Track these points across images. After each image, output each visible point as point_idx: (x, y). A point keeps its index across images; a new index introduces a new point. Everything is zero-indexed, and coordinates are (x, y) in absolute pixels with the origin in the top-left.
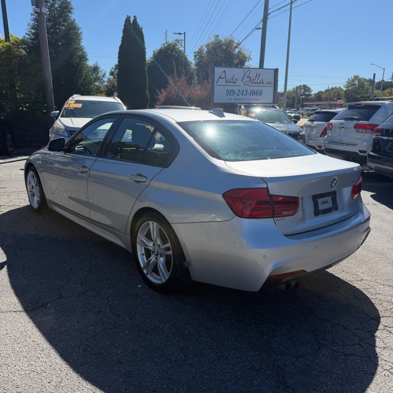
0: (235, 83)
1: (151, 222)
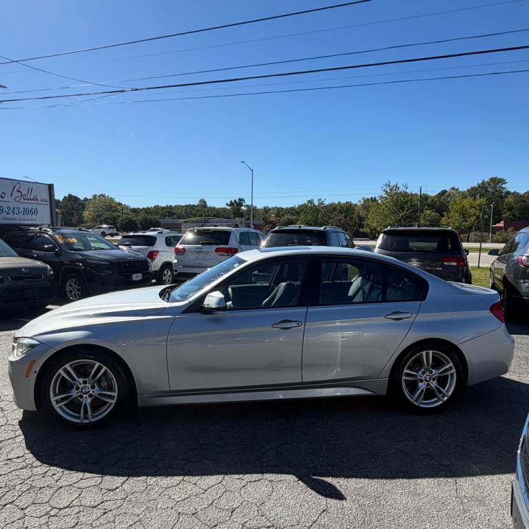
0: (3, 198)
1: (424, 353)
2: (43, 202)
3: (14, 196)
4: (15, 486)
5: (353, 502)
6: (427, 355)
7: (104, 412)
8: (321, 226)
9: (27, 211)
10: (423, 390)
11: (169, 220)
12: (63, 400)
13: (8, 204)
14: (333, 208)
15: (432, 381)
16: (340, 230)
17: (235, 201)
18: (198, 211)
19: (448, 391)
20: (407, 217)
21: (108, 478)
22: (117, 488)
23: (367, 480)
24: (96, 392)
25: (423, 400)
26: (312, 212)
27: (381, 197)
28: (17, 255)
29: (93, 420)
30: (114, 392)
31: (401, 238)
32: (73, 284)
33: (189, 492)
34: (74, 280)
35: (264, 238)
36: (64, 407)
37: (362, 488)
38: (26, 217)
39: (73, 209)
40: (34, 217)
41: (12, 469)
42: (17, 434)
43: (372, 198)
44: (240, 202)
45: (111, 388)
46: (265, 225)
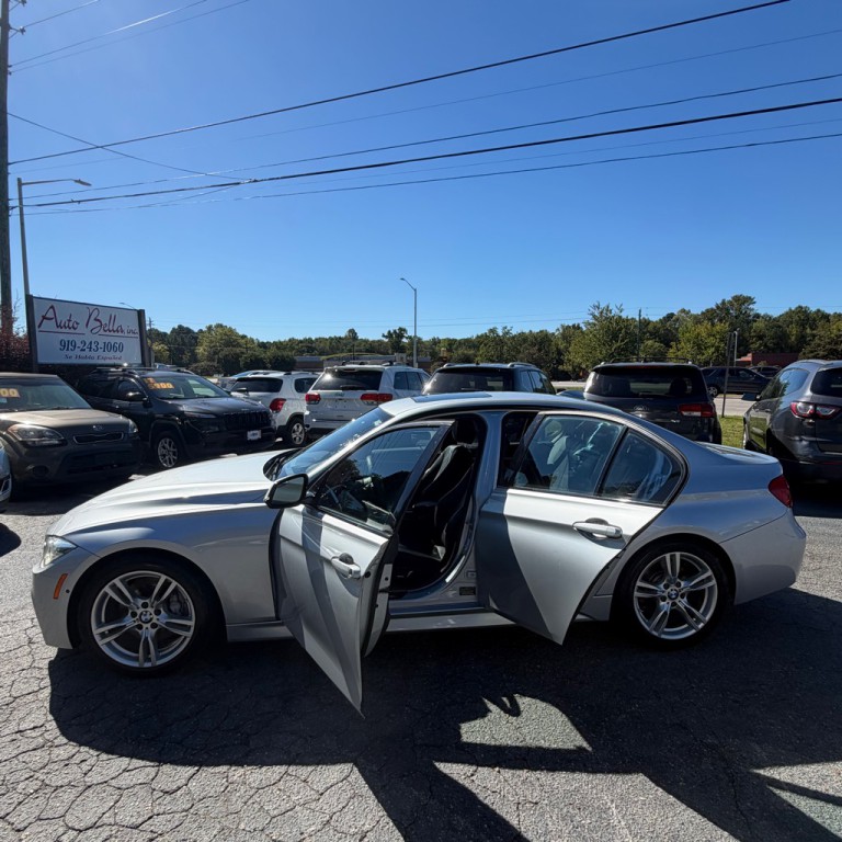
0: (74, 329)
1: (668, 556)
2: (131, 335)
3: (90, 327)
4: (18, 783)
5: (563, 819)
6: (673, 559)
7: (177, 649)
8: (507, 363)
9: (108, 347)
10: (666, 613)
11: (307, 357)
12: (111, 632)
13: (82, 338)
14: (523, 339)
15: (679, 598)
16: (533, 367)
17: (395, 331)
18: (346, 345)
19: (705, 614)
20: (623, 349)
21: (167, 768)
22: (179, 788)
23: (584, 775)
24: (162, 619)
25: (667, 627)
26: (495, 343)
27: (588, 324)
28: (88, 406)
29: (159, 663)
30: (190, 619)
31: (618, 379)
32: (167, 446)
33: (294, 798)
34: (168, 440)
35: (428, 379)
36: (114, 643)
37: (577, 790)
38: (107, 354)
39: (184, 344)
40: (118, 354)
41: (21, 750)
42: (42, 685)
43: (574, 326)
44: (401, 333)
45: (184, 614)
46: (433, 363)
